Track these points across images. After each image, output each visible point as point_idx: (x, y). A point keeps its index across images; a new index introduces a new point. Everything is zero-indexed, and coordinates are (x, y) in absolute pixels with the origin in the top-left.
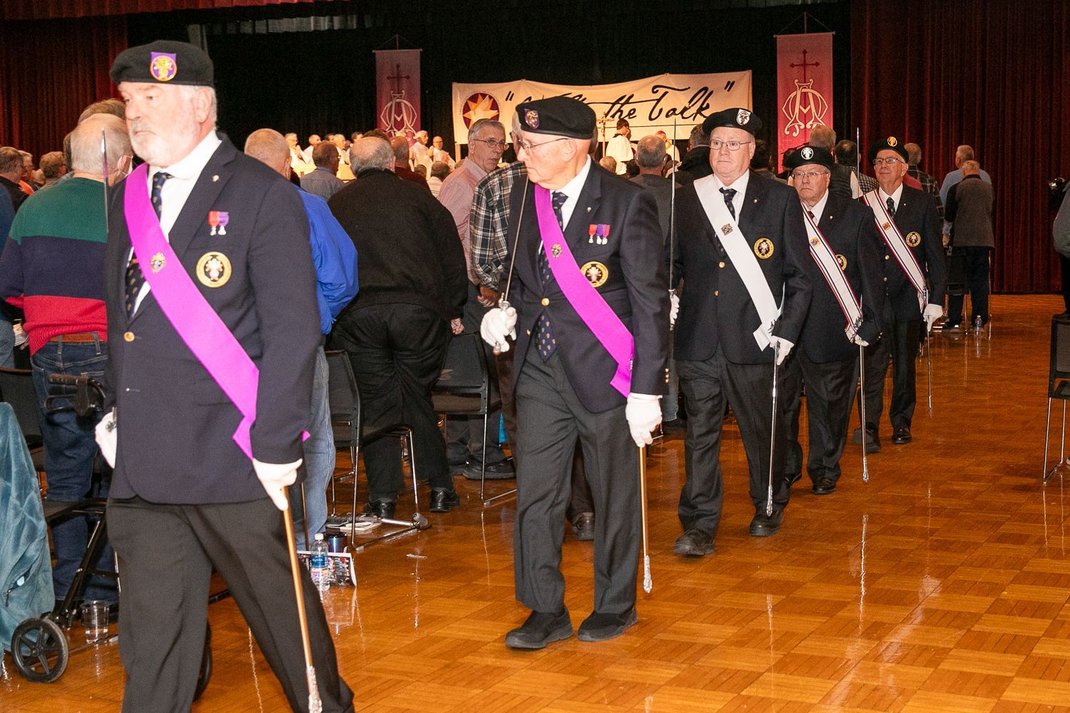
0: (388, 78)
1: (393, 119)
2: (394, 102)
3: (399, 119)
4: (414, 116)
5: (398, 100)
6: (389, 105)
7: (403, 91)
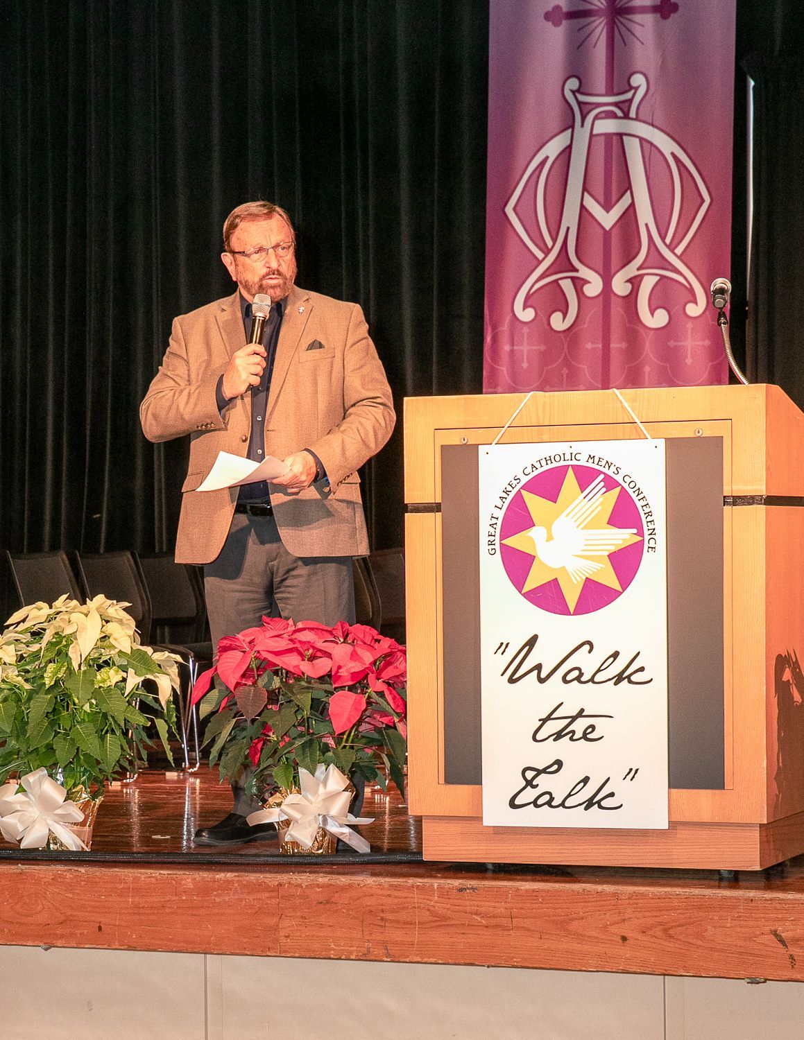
0: (553, 16)
1: (570, 219)
2: (582, 136)
3: (608, 219)
4: (692, 199)
5: (606, 127)
6: (552, 149)
7: (638, 80)
